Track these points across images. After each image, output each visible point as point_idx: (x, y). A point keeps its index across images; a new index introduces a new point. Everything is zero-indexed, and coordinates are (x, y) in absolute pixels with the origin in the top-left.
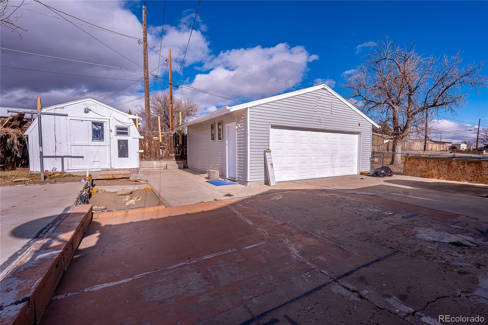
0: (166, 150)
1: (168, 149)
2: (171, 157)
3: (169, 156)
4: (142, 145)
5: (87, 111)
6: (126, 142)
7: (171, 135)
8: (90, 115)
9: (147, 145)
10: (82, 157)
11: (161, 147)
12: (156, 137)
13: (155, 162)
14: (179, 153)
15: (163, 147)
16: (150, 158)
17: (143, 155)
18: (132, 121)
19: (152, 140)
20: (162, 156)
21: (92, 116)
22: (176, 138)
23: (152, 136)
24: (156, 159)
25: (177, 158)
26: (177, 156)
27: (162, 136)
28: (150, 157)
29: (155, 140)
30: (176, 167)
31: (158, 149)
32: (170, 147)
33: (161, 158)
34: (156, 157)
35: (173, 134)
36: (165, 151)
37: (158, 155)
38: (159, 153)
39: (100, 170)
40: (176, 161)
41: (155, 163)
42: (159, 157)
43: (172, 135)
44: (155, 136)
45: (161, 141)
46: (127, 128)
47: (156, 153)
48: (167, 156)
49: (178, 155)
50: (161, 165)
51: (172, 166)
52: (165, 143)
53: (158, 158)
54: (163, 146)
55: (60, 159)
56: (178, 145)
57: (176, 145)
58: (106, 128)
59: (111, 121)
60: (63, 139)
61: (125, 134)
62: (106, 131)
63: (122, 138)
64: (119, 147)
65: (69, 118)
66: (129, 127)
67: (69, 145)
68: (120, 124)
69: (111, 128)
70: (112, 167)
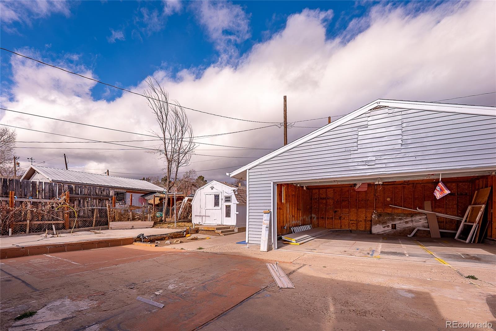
5: (212, 188)
6: (230, 206)
8: (214, 190)
10: (209, 216)
18: (233, 191)
21: (215, 191)
39: (216, 225)
55: (201, 217)
58: (220, 198)
59: (222, 193)
60: (203, 206)
61: (229, 201)
62: (220, 200)
63: (228, 204)
64: (226, 210)
65: (205, 194)
66: (231, 196)
67: (205, 210)
68: (227, 195)
69: (222, 198)
70: (222, 223)
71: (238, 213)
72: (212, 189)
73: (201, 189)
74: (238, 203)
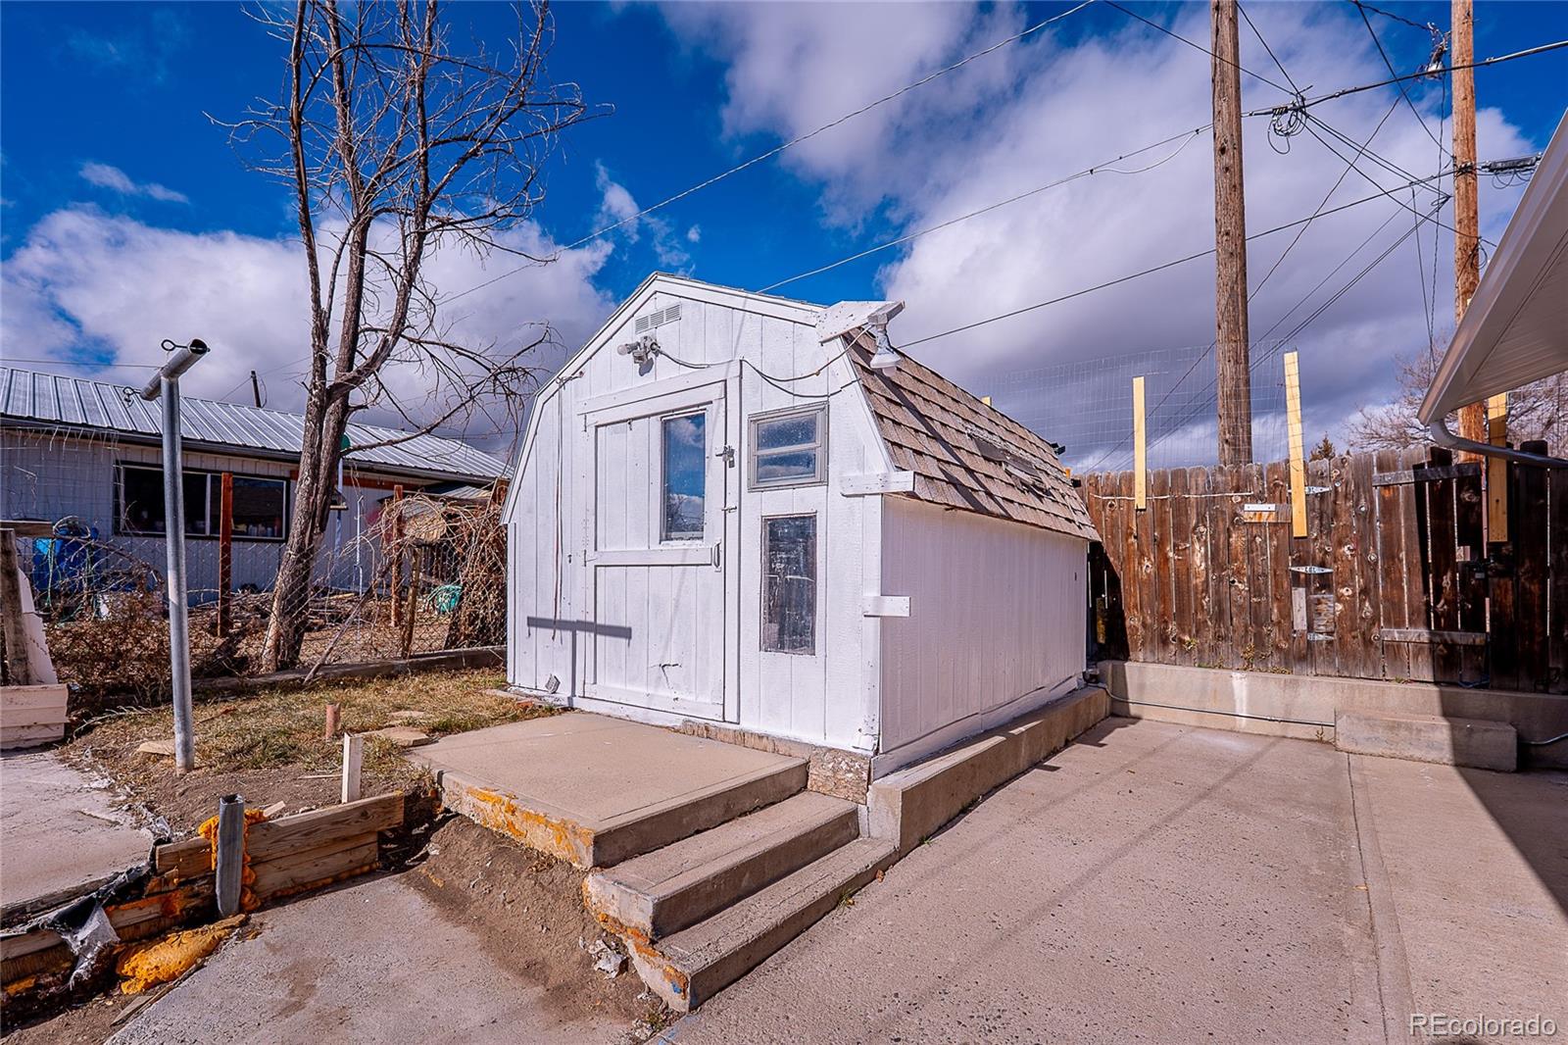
0: (1346, 592)
1: (1365, 591)
2: (1393, 650)
3: (1367, 642)
4: (1167, 559)
6: (806, 526)
7: (1389, 477)
8: (662, 375)
9: (1198, 559)
10: (625, 633)
11: (1302, 569)
12: (1264, 501)
13: (1240, 684)
14: (1474, 622)
15: (1317, 570)
16: (1214, 649)
17: (1172, 627)
18: (838, 346)
19: (1236, 521)
20: (1310, 637)
21: (665, 385)
22: (1441, 497)
23: (1236, 498)
24: (1264, 659)
25: (1447, 665)
26: (1451, 647)
27: (1317, 490)
28: (1218, 637)
29: (1260, 524)
30: (1431, 746)
31: (1277, 585)
32: (1387, 573)
33: (1301, 656)
34: (1260, 642)
35: (1418, 467)
36: (1339, 599)
37: (1276, 630)
38: (1287, 614)
40: (1434, 689)
41: (1241, 686)
42: (1284, 645)
43: (1408, 477)
44: (1258, 498)
45: (1300, 529)
46: (813, 422)
47: (1258, 617)
48: (1357, 644)
49: (1460, 637)
50: (1288, 708)
51: (1381, 733)
52: (1341, 544)
53: (1278, 648)
54: (1323, 565)
55: (569, 635)
56: (1462, 554)
57: (1445, 551)
58: (714, 443)
59: (733, 386)
60: (576, 538)
61: (801, 463)
62: (714, 467)
63: (787, 501)
64: (772, 570)
65: (592, 419)
66: (825, 408)
67: (591, 565)
68: (775, 401)
69: (733, 444)
70: (731, 716)
71: (898, 606)
72: (646, 367)
73: (563, 383)
74: (904, 481)
